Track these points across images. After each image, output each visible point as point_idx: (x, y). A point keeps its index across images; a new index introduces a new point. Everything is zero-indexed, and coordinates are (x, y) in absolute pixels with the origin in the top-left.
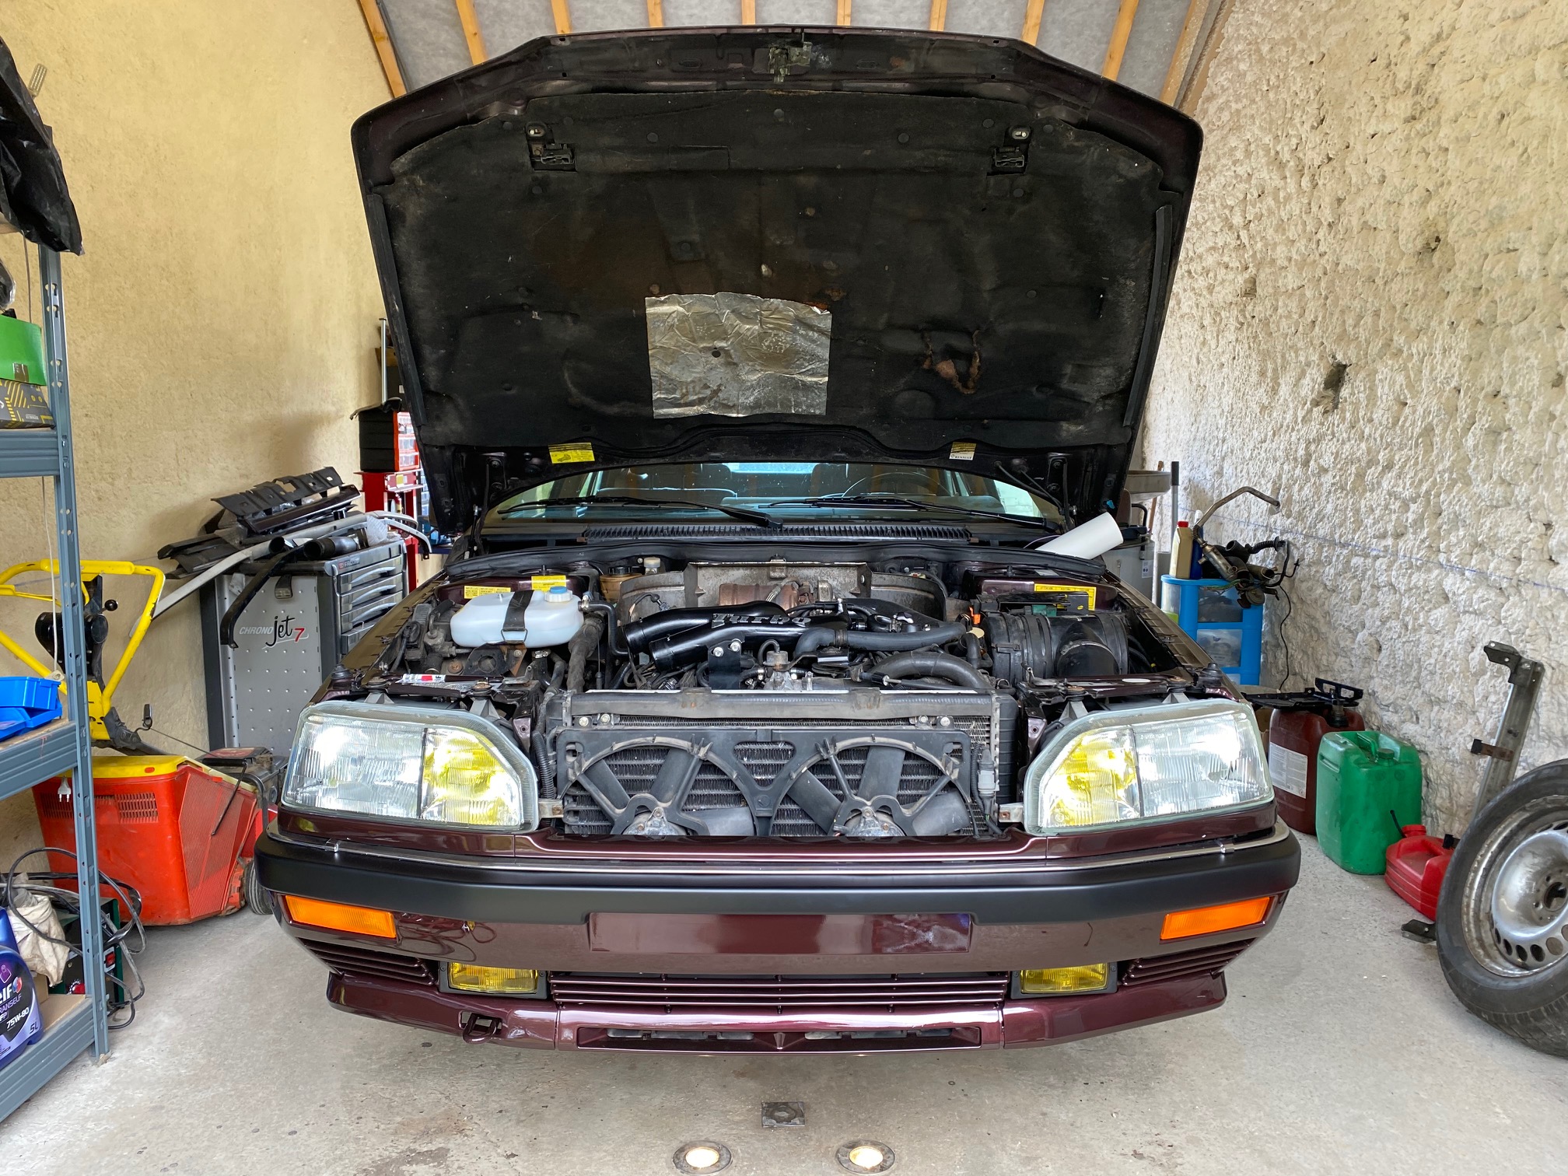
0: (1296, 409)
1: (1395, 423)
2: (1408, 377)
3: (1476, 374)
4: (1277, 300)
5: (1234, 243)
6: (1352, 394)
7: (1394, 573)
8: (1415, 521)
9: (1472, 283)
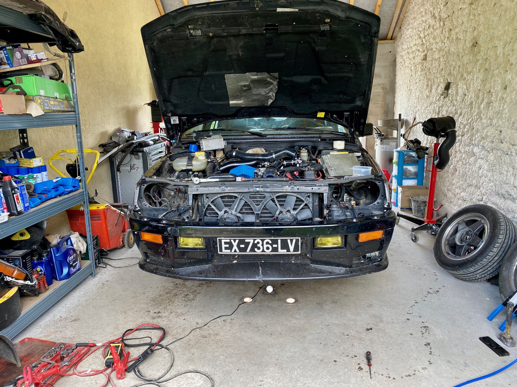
0: (436, 96)
1: (463, 101)
2: (467, 86)
3: (484, 85)
4: (432, 62)
5: (421, 43)
6: (452, 92)
7: (461, 147)
8: (467, 131)
9: (485, 57)
